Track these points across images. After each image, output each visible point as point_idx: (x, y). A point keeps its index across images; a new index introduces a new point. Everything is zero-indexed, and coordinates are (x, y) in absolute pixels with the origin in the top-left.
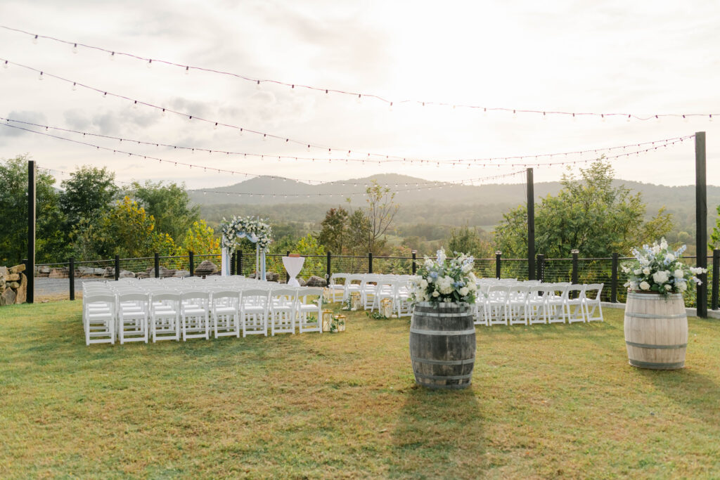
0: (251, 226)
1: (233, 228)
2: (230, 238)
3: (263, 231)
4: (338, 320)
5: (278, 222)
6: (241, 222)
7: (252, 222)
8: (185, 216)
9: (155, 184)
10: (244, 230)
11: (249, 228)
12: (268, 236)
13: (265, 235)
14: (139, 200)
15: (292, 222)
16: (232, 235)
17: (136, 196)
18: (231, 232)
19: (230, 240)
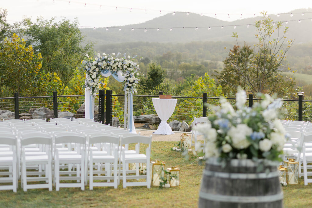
0: (117, 64)
1: (97, 65)
2: (93, 77)
3: (129, 69)
4: (170, 173)
5: (190, 62)
6: (105, 60)
7: (118, 60)
8: (77, 54)
9: (46, 21)
10: (108, 68)
11: (115, 66)
12: (135, 76)
13: (133, 74)
14: (31, 37)
15: (205, 61)
16: (95, 74)
17: (28, 33)
18: (94, 71)
19: (93, 79)
